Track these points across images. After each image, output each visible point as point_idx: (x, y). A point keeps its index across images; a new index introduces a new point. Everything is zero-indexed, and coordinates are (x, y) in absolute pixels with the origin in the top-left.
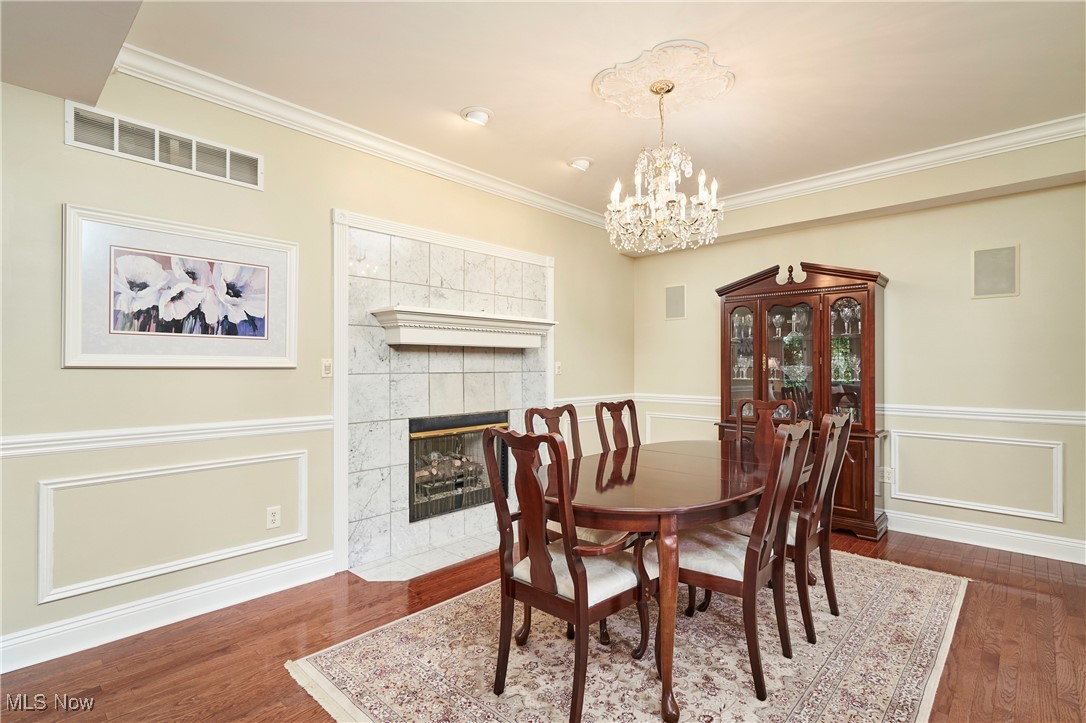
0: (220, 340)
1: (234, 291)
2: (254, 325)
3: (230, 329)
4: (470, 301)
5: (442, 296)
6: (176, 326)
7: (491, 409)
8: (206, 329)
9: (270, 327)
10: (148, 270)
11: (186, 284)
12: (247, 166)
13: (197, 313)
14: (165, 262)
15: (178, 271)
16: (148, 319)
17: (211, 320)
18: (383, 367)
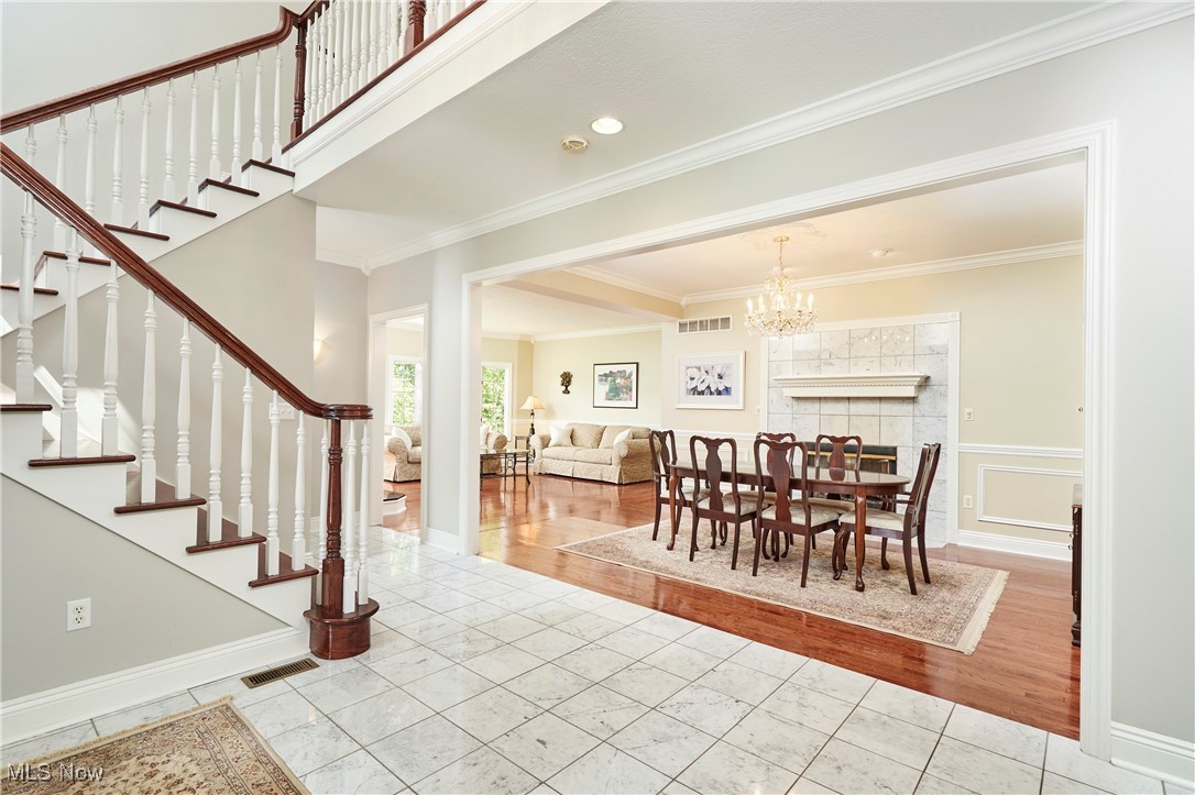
0: (716, 397)
1: (720, 377)
2: (727, 390)
3: (719, 393)
4: (855, 365)
5: (831, 364)
6: (702, 393)
7: (876, 444)
8: (711, 393)
9: (733, 391)
10: (694, 373)
11: (705, 376)
12: (726, 321)
13: (708, 387)
14: (699, 369)
15: (703, 372)
16: (695, 391)
17: (713, 390)
18: (789, 410)
